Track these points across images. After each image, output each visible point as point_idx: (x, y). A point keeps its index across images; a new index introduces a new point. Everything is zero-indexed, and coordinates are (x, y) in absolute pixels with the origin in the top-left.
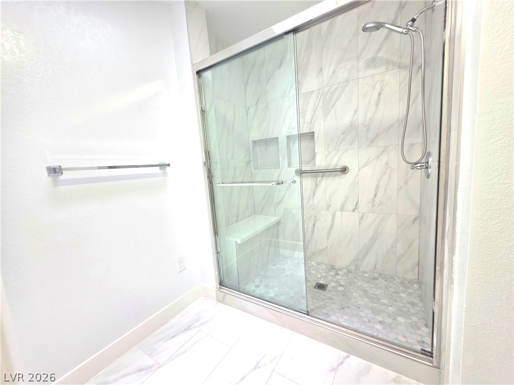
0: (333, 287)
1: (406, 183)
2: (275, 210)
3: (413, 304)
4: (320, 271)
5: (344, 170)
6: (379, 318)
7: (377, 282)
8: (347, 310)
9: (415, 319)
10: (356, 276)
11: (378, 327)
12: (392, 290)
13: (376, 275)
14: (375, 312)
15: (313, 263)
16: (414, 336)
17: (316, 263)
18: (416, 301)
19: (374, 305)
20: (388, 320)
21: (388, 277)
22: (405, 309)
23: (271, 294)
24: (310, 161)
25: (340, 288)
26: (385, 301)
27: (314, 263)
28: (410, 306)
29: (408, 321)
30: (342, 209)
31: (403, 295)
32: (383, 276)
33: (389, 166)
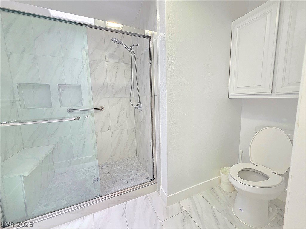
0: (104, 176)
1: (130, 114)
2: (49, 140)
3: (139, 166)
4: (92, 172)
5: (101, 109)
6: (131, 178)
7: (123, 163)
8: (116, 183)
9: (142, 171)
10: (113, 165)
11: (132, 182)
12: (130, 164)
13: (121, 161)
14: (128, 177)
15: (84, 169)
16: (145, 178)
17: (87, 168)
18: (139, 164)
19: (127, 174)
20: (134, 177)
21: (126, 159)
22: (138, 169)
23: (64, 202)
24: (77, 103)
25: (108, 175)
26: (129, 170)
27: (86, 168)
28: (139, 167)
29: (141, 173)
30: (102, 131)
31: (134, 164)
32: (124, 160)
33: (123, 107)
